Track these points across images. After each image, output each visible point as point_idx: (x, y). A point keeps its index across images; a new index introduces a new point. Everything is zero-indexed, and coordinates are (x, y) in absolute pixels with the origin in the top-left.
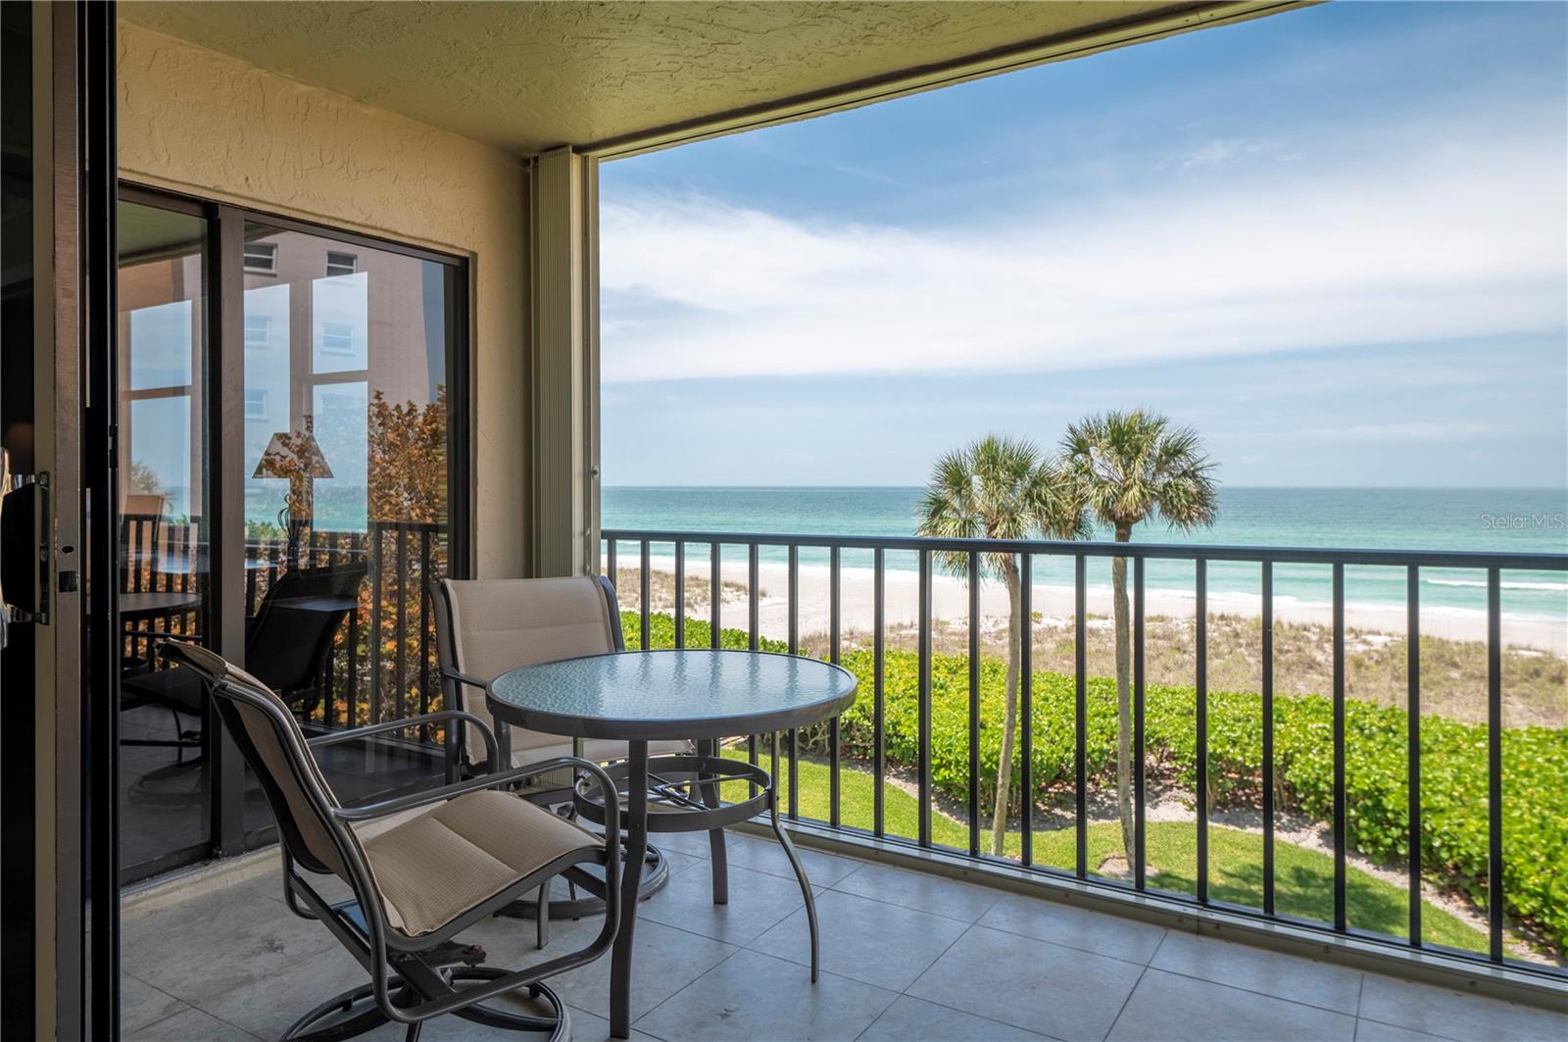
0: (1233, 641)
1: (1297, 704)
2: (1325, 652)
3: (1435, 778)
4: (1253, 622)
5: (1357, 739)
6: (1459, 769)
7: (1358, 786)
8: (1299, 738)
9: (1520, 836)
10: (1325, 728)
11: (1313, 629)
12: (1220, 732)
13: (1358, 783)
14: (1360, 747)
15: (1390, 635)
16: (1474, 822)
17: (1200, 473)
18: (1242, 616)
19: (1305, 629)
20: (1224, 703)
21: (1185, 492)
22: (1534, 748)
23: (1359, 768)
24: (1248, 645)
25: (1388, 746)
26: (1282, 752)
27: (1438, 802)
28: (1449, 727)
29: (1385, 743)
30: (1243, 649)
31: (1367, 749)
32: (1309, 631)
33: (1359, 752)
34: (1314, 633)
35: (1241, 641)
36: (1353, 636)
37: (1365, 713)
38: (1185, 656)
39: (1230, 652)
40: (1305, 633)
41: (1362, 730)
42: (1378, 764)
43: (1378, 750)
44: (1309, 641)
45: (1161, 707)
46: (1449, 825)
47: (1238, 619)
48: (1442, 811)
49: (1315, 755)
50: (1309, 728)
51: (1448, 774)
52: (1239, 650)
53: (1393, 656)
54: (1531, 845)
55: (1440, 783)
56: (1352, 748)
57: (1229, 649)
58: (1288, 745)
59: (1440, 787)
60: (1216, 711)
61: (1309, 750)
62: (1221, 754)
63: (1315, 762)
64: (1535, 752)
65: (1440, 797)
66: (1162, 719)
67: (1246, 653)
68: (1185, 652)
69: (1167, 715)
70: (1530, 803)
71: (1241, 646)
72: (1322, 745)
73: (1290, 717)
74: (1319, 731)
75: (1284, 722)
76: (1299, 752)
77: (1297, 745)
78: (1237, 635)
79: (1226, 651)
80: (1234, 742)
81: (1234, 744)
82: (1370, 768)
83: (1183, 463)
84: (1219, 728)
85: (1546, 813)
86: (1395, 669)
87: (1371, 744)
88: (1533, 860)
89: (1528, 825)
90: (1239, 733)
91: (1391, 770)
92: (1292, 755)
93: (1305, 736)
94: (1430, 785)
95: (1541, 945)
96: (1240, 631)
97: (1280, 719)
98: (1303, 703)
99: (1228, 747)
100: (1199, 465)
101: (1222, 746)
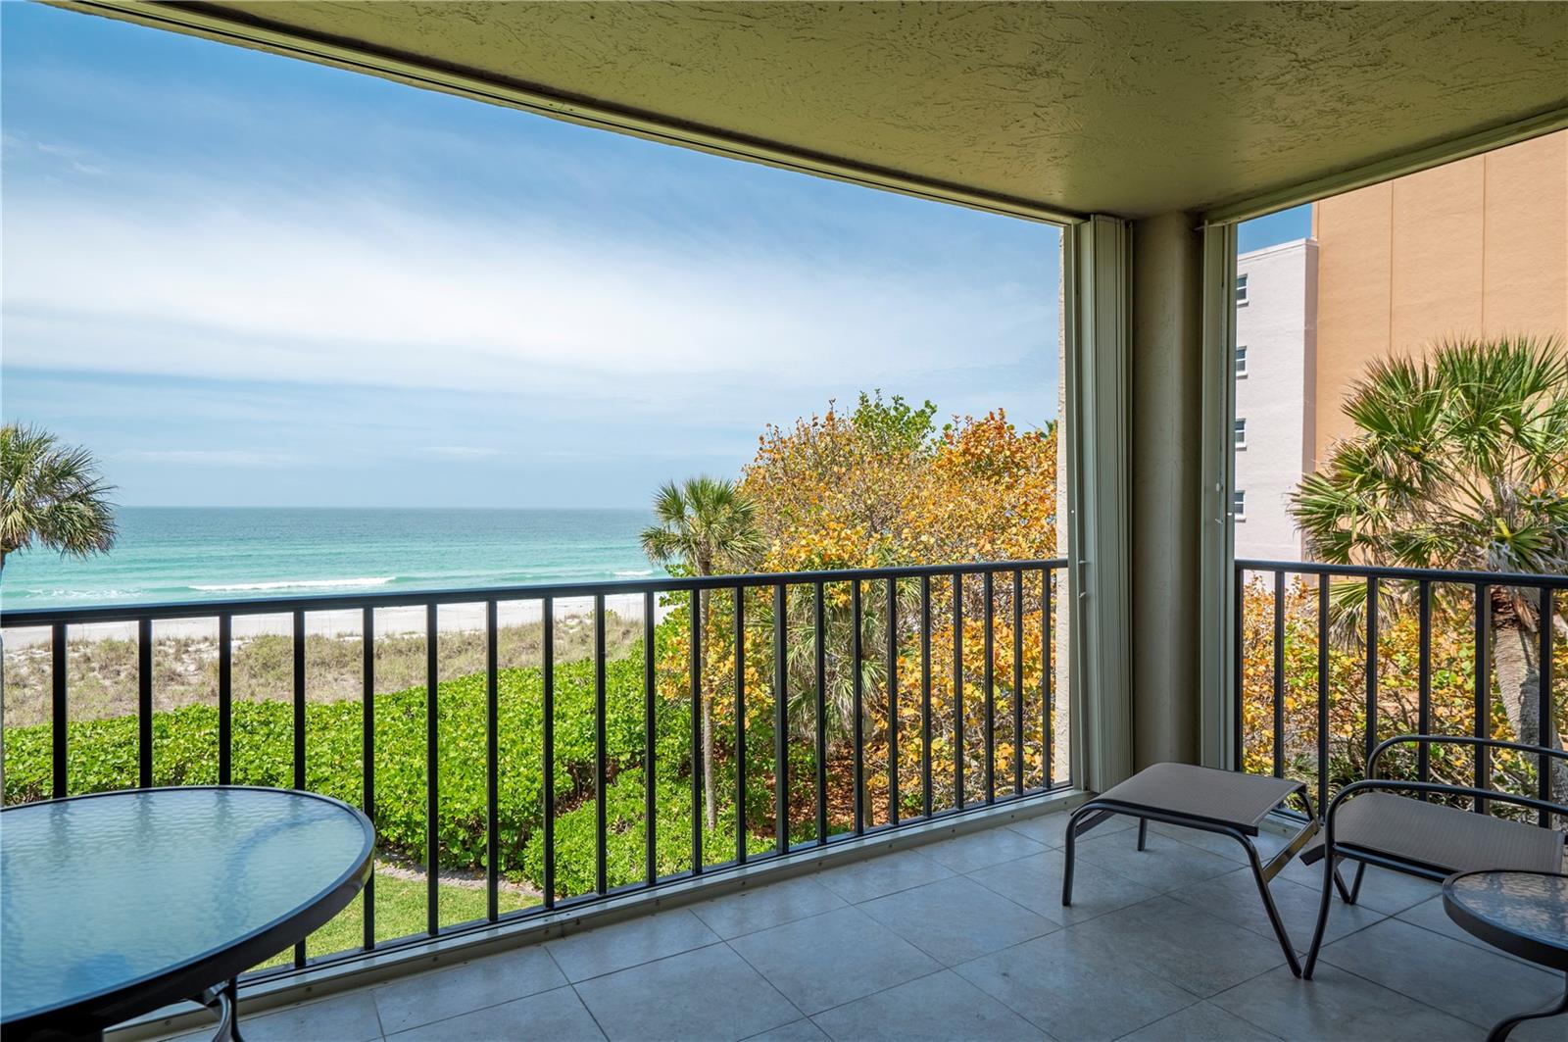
0: (84, 666)
1: (177, 717)
2: (183, 663)
3: (317, 754)
4: (103, 644)
5: (244, 737)
6: (333, 742)
7: (253, 778)
8: (189, 749)
9: (388, 782)
10: (212, 733)
11: (168, 643)
12: (103, 761)
13: (252, 776)
14: (248, 743)
15: (242, 639)
16: (353, 781)
17: (94, 496)
18: (90, 640)
19: (160, 644)
20: (100, 731)
21: (81, 517)
22: (382, 711)
23: (252, 762)
24: (102, 668)
25: (271, 736)
26: (174, 766)
27: (322, 773)
28: (316, 709)
29: (268, 736)
30: (96, 673)
31: (255, 743)
32: (164, 645)
33: (247, 748)
34: (170, 647)
35: (93, 665)
36: (208, 644)
37: (245, 712)
38: (26, 690)
39: (83, 678)
40: (162, 648)
41: (244, 727)
42: (268, 754)
43: (263, 742)
44: (166, 655)
45: (23, 751)
46: (334, 789)
47: (87, 644)
48: (327, 779)
49: (207, 760)
50: (197, 737)
51: (326, 748)
52: (91, 674)
53: (248, 657)
54: (397, 787)
55: (322, 756)
56: (240, 745)
57: (80, 675)
58: (179, 757)
59: (323, 760)
60: (92, 741)
61: (200, 757)
62: (106, 784)
63: (210, 767)
64: (383, 714)
65: (324, 769)
66: (27, 764)
67: (100, 676)
68: (25, 686)
69: (32, 758)
70: (390, 755)
71: (94, 670)
72: (211, 749)
73: (174, 730)
74: (207, 737)
75: (168, 737)
76: (191, 761)
77: (188, 755)
78: (88, 660)
79: (76, 677)
80: (119, 768)
81: (121, 770)
82: (261, 759)
83: (71, 485)
84: (102, 758)
85: (404, 759)
86: (251, 668)
87: (257, 738)
88: (399, 798)
89: (393, 772)
90: (125, 757)
91: (280, 756)
92: (184, 766)
93: (195, 746)
94: (314, 761)
95: (402, 861)
96: (90, 655)
97: (164, 735)
98: (183, 714)
99: (115, 775)
100: (94, 488)
101: (106, 776)
